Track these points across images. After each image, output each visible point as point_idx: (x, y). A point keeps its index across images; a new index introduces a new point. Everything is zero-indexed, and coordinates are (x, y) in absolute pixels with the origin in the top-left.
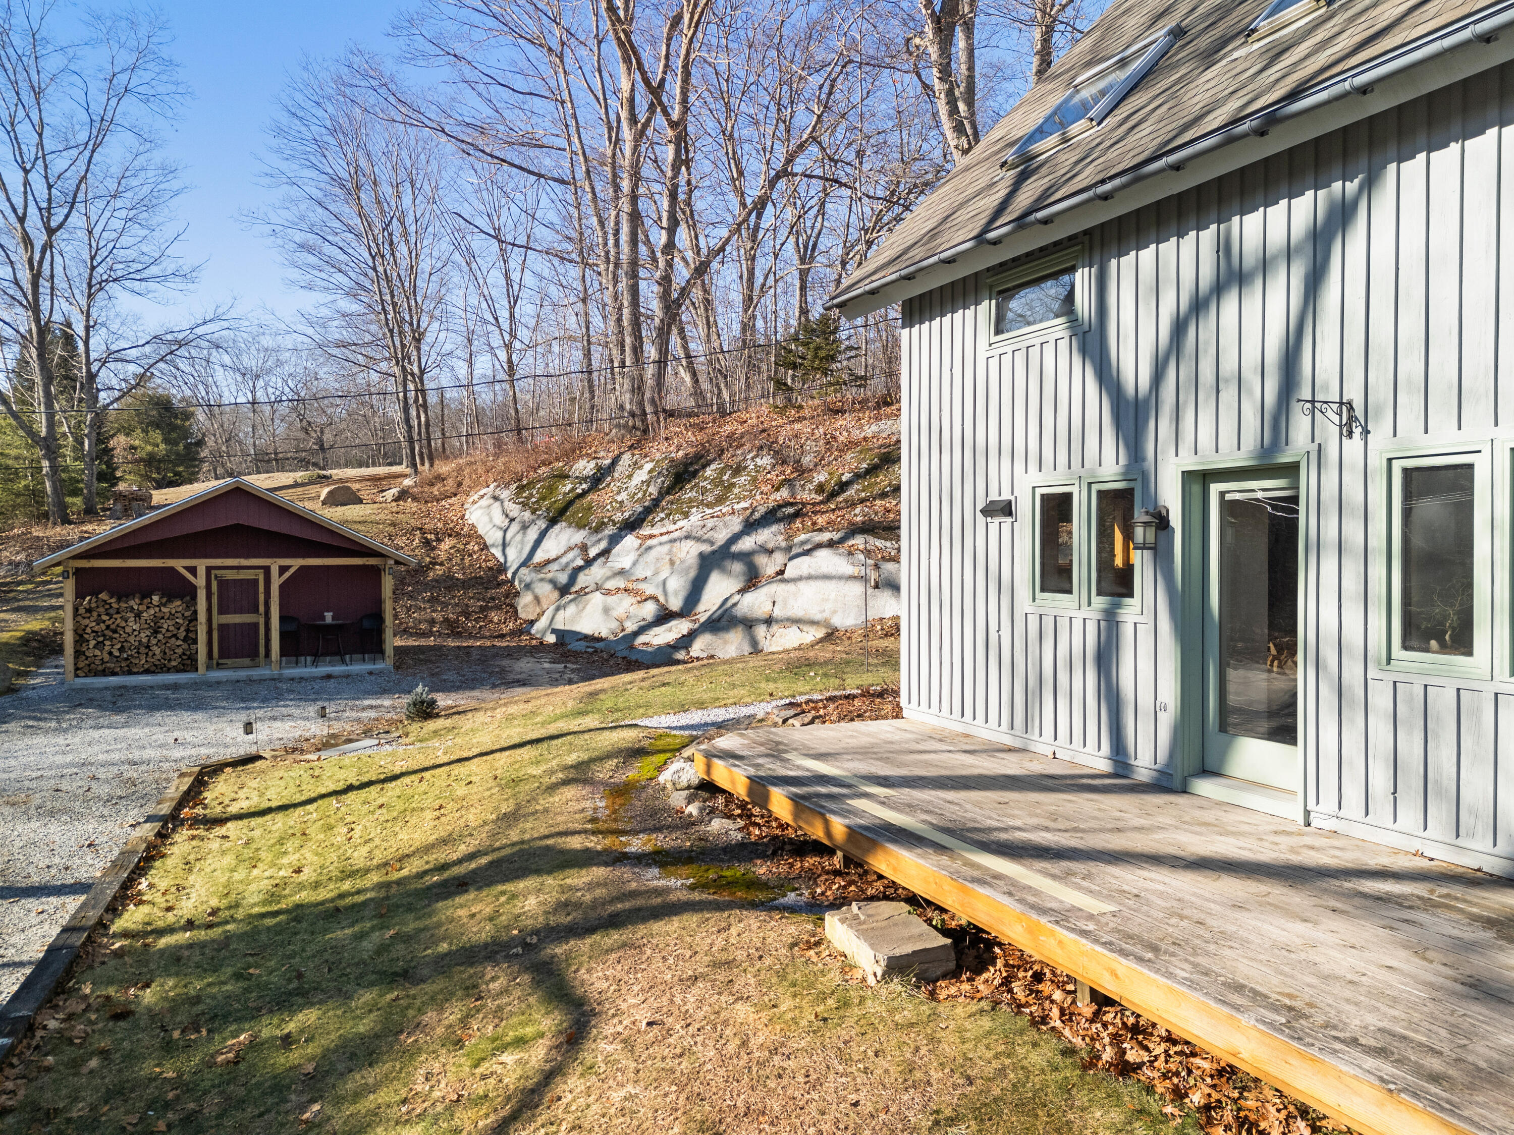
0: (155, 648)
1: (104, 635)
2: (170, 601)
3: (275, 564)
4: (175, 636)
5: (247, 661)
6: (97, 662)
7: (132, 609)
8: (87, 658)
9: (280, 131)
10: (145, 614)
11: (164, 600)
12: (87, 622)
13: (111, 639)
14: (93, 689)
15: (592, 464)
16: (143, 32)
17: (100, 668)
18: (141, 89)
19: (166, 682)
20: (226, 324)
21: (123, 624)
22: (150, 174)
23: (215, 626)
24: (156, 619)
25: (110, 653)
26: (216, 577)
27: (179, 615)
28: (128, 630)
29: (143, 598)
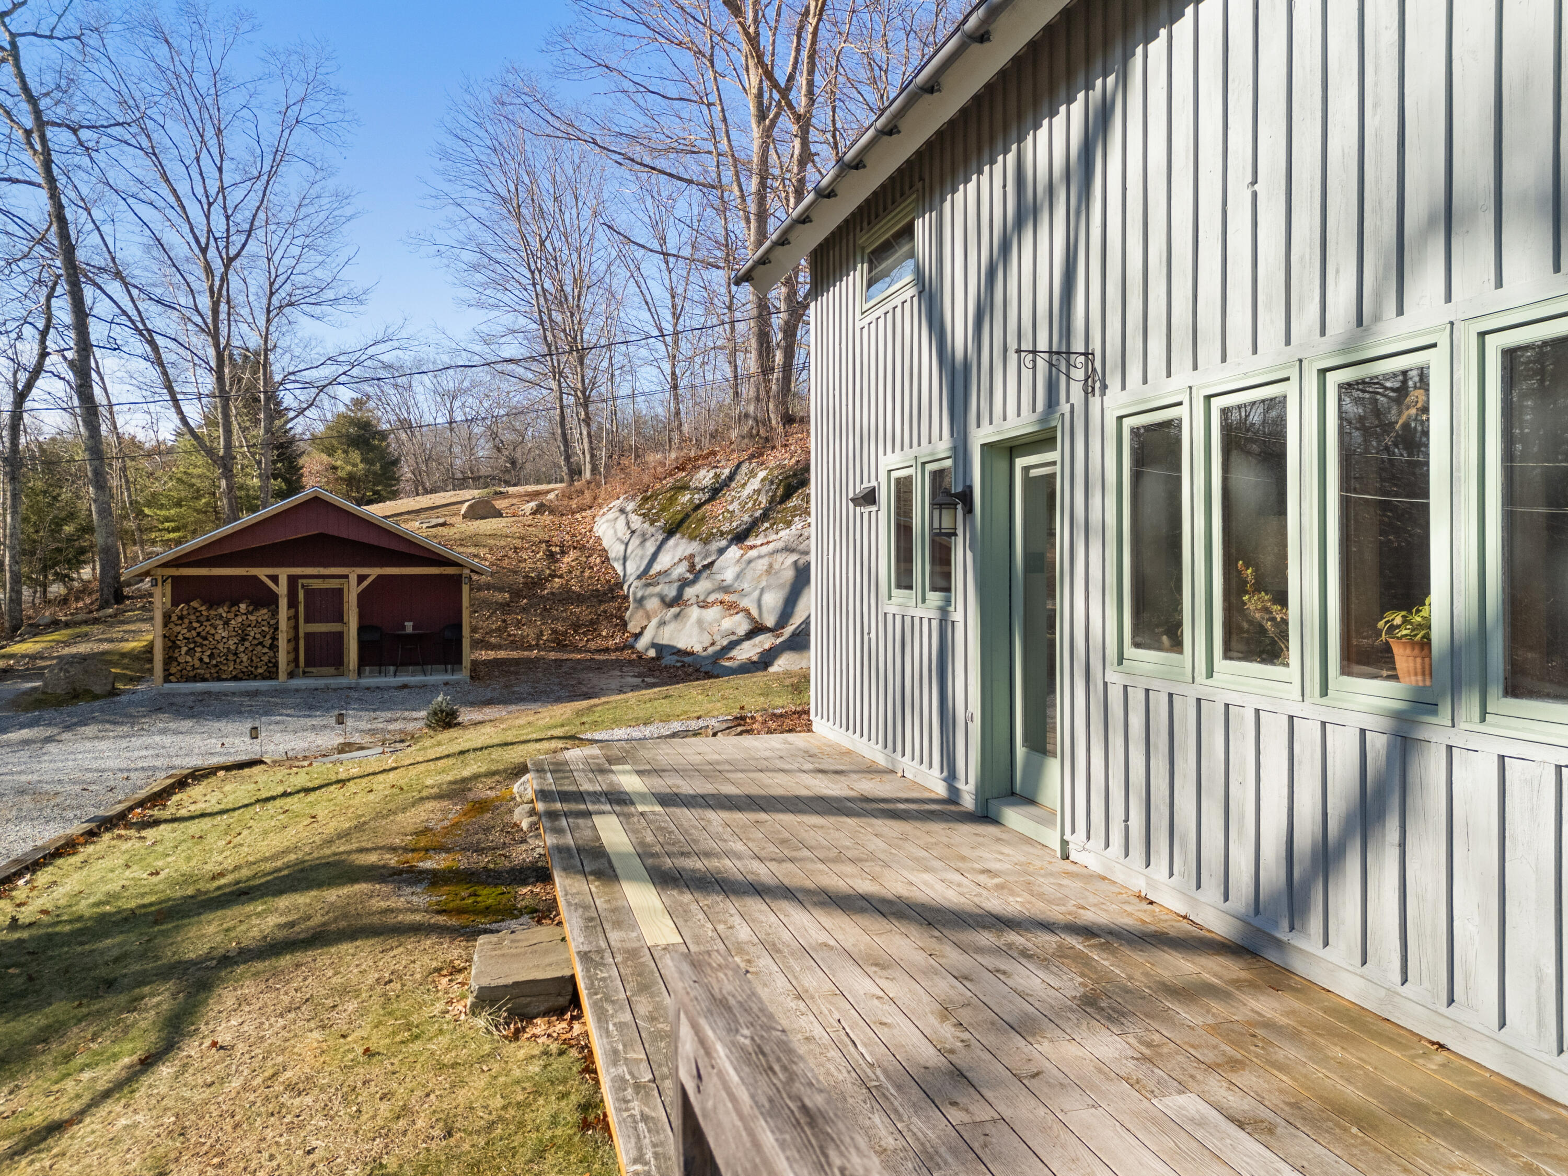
0: (242, 655)
1: (195, 642)
2: (256, 609)
3: (354, 573)
4: (261, 643)
5: (332, 670)
6: (189, 668)
7: (221, 617)
8: (179, 664)
9: (445, 155)
10: (233, 622)
11: (251, 608)
12: (178, 628)
13: (201, 645)
14: (180, 694)
15: (711, 474)
16: (311, 64)
17: (191, 674)
18: (310, 120)
19: (249, 688)
20: (396, 344)
21: (213, 631)
22: (324, 201)
23: (301, 634)
24: (244, 627)
25: (201, 660)
26: (303, 586)
27: (265, 623)
28: (218, 637)
29: (233, 605)
